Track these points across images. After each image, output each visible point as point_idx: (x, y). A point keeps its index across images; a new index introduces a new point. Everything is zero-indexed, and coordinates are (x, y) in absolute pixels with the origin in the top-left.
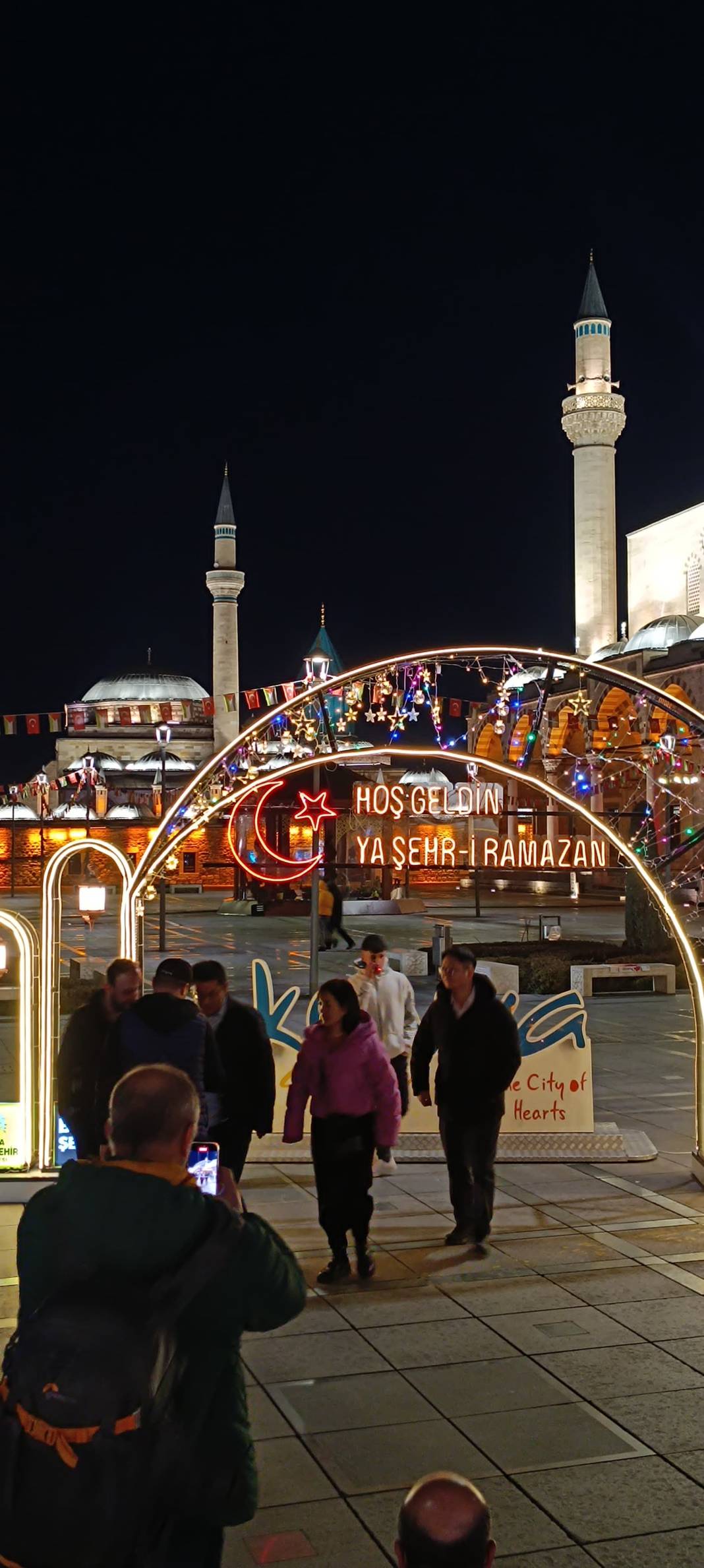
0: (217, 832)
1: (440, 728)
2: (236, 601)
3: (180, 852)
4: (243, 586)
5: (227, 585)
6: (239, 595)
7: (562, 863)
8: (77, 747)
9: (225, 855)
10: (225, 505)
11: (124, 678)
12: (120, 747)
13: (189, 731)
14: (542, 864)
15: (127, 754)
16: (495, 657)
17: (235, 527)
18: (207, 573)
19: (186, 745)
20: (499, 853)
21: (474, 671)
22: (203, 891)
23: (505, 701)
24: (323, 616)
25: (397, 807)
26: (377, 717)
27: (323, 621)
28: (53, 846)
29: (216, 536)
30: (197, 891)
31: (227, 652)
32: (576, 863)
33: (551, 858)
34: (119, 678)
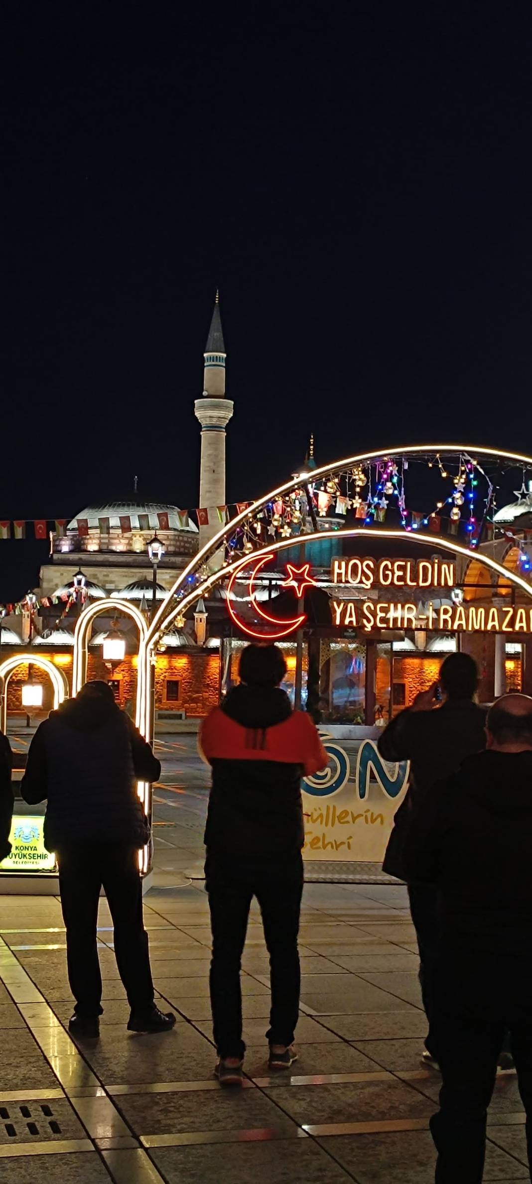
0: (200, 661)
1: (405, 513)
2: (224, 430)
3: (163, 680)
4: (232, 415)
5: (215, 413)
6: (227, 424)
7: (506, 627)
8: (62, 574)
9: (208, 684)
10: (216, 334)
11: (110, 506)
12: (105, 576)
13: (174, 560)
14: (489, 628)
15: (112, 582)
16: (453, 455)
17: (225, 355)
18: (196, 401)
19: (171, 575)
20: (453, 618)
21: (435, 466)
22: (186, 718)
23: (460, 491)
24: (312, 447)
25: (368, 578)
26: (353, 504)
27: (312, 452)
28: (37, 671)
29: (205, 364)
30: (179, 717)
31: (215, 481)
32: (517, 628)
33: (496, 623)
34: (105, 506)
